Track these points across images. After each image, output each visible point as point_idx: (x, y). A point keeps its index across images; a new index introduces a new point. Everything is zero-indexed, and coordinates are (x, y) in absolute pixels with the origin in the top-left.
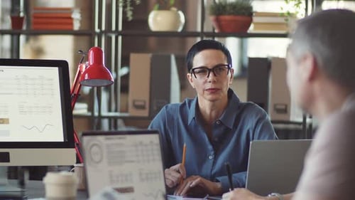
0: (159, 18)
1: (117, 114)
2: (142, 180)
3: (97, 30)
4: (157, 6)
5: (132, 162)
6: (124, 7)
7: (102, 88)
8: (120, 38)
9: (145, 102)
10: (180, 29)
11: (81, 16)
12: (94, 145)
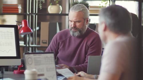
0: (52, 8)
1: (36, 46)
2: (47, 71)
3: (28, 13)
4: (51, 4)
5: (44, 64)
6: (39, 4)
7: (27, 35)
8: (37, 16)
9: (47, 41)
10: (60, 13)
11: (22, 8)
12: (29, 58)
